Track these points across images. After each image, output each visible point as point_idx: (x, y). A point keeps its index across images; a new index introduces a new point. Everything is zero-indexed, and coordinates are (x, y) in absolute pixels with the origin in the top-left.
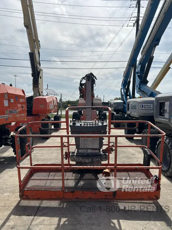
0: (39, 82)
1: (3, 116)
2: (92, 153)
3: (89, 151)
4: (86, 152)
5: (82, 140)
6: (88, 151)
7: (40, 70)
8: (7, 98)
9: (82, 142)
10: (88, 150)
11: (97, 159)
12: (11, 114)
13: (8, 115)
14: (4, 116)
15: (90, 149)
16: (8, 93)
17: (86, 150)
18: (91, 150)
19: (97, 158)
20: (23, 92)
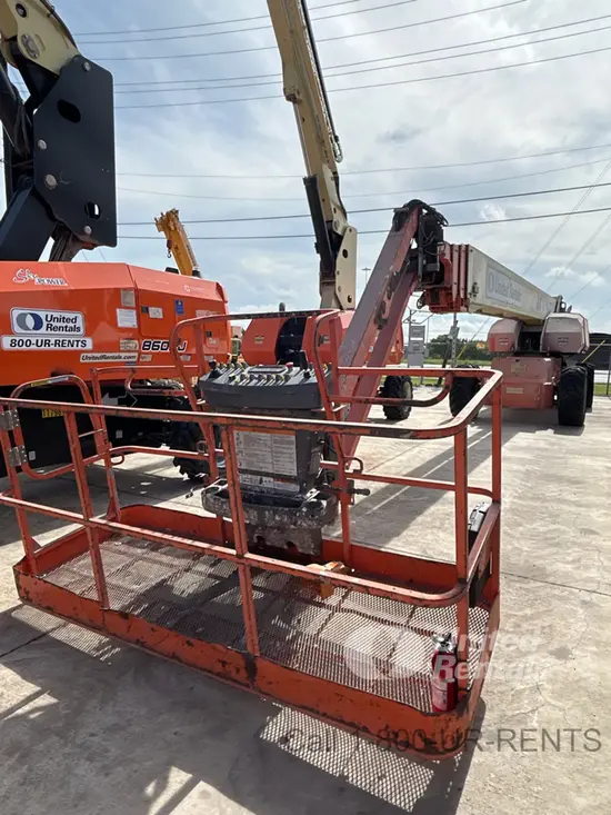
0: (337, 269)
1: (108, 355)
2: (277, 492)
3: (269, 483)
4: (257, 483)
5: (241, 439)
6: (265, 485)
7: (345, 230)
8: (134, 305)
9: (242, 446)
10: (264, 479)
11: (277, 518)
12: (151, 353)
13: (136, 354)
14: (117, 355)
15: (267, 475)
16: (137, 291)
17: (259, 477)
18: (272, 480)
19: (275, 513)
20: (219, 289)
